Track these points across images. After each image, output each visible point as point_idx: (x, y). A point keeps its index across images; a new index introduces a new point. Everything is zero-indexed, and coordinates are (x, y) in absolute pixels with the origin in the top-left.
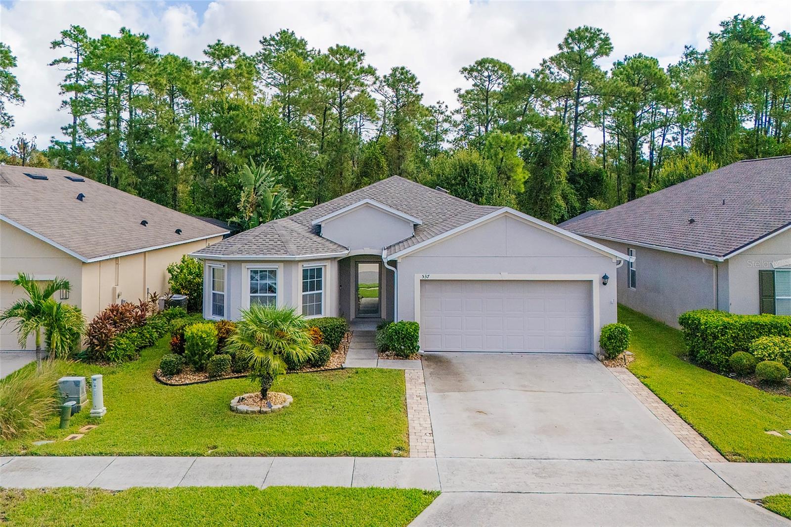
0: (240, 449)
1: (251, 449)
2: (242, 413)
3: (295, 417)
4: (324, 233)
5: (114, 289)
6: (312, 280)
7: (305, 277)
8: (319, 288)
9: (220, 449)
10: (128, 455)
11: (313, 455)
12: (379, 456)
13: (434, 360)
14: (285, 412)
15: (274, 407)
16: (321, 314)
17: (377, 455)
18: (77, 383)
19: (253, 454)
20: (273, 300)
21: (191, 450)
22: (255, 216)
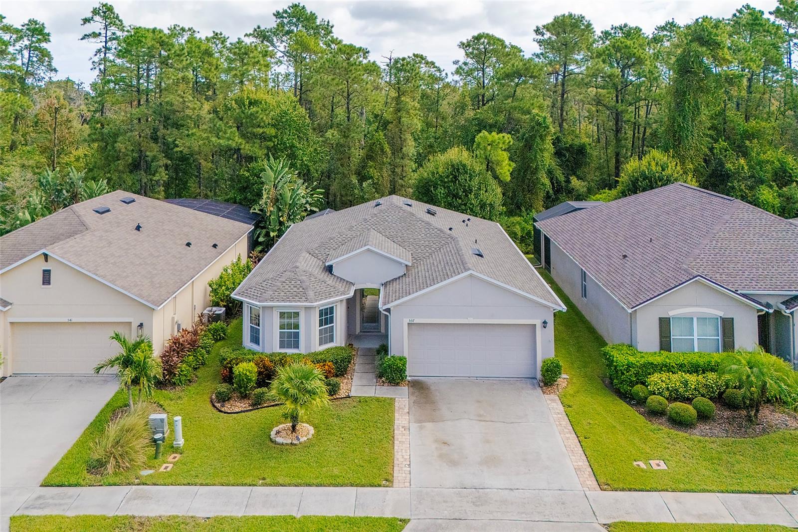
0: (281, 482)
1: (288, 480)
2: (279, 444)
3: (316, 448)
4: (334, 271)
5: (173, 318)
6: (327, 316)
7: (321, 315)
8: (332, 322)
9: (268, 481)
10: (207, 485)
11: (329, 486)
12: (373, 486)
14: (308, 445)
15: (302, 440)
16: (333, 341)
17: (371, 486)
18: (162, 420)
19: (290, 485)
20: (297, 335)
21: (248, 481)
22: (275, 210)
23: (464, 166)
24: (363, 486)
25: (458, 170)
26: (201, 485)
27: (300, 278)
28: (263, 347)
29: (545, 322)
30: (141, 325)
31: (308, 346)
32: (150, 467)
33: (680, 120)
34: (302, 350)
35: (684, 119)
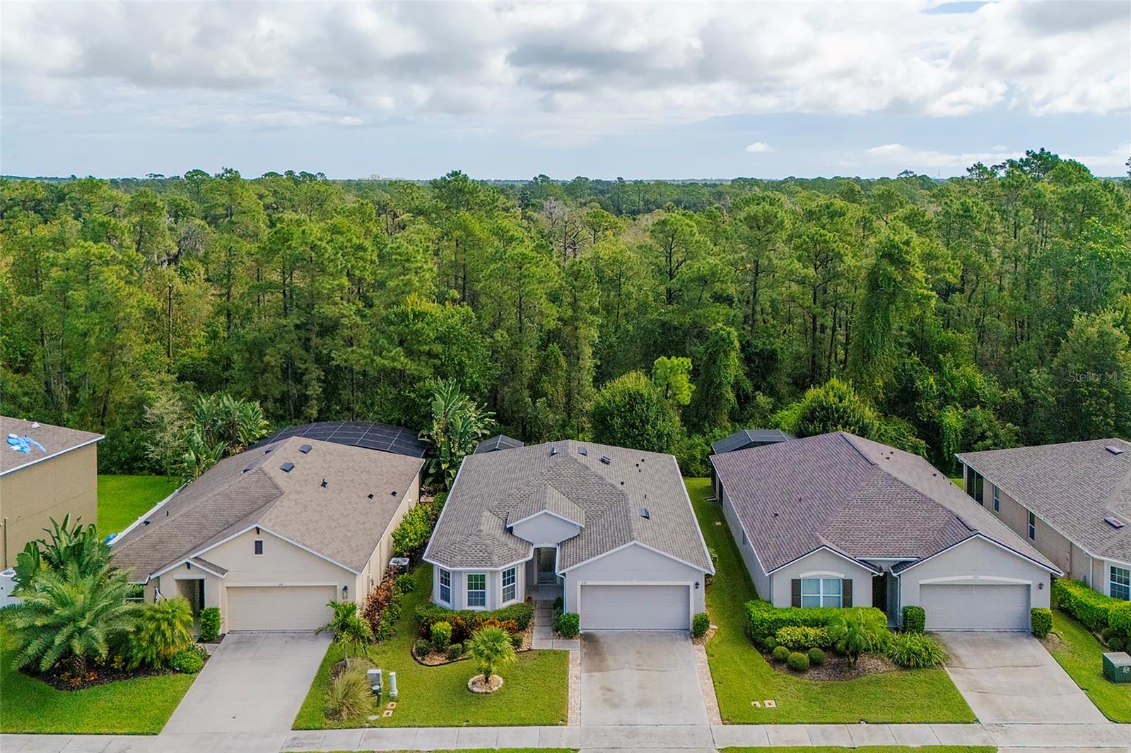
0: (481, 723)
1: (486, 722)
2: (476, 693)
3: (506, 696)
4: (515, 532)
5: (368, 577)
6: (509, 576)
7: (504, 577)
8: (513, 581)
9: (471, 722)
10: (423, 727)
11: (518, 726)
13: (589, 639)
14: (499, 693)
15: (494, 689)
16: (515, 598)
17: (551, 725)
18: (378, 675)
19: (488, 726)
20: (483, 594)
21: (456, 723)
22: (446, 440)
23: (642, 395)
24: (545, 725)
25: (635, 399)
26: (419, 727)
27: (485, 542)
28: (454, 606)
29: (697, 584)
30: (345, 588)
31: (493, 604)
32: (376, 714)
33: (870, 337)
34: (488, 607)
35: (874, 335)
